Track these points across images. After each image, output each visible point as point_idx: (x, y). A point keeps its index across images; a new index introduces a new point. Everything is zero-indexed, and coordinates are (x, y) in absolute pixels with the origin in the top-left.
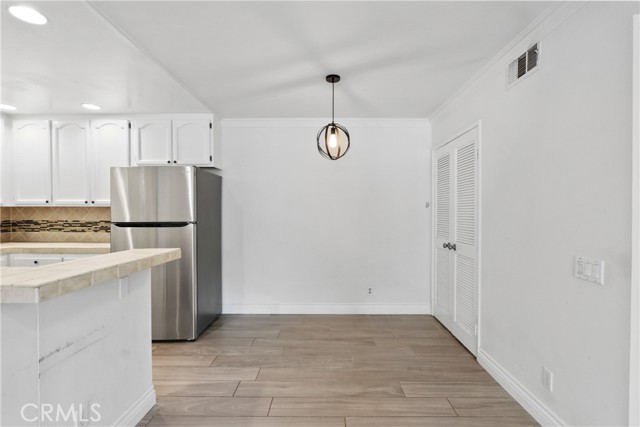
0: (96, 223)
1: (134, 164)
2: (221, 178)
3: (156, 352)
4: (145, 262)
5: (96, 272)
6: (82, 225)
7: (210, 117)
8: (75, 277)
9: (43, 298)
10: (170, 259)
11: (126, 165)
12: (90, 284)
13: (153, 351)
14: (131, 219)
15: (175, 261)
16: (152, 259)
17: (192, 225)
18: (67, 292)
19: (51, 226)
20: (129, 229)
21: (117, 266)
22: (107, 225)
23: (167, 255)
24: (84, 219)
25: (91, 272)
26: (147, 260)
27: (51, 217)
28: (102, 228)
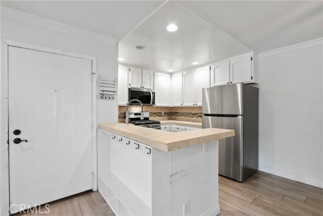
0: (197, 114)
1: (212, 86)
2: (258, 89)
3: (221, 181)
4: (215, 137)
5: (192, 139)
6: (193, 115)
7: (251, 54)
8: (182, 141)
9: (169, 150)
10: (229, 136)
11: (209, 87)
12: (189, 146)
13: (219, 180)
14: (211, 112)
15: (231, 137)
16: (219, 134)
17: (240, 116)
18: (179, 148)
19: (183, 114)
20: (210, 117)
21: (201, 137)
22: (201, 115)
23: (227, 133)
24: (193, 112)
25: (189, 140)
26: (216, 135)
27: (183, 111)
28: (200, 116)
